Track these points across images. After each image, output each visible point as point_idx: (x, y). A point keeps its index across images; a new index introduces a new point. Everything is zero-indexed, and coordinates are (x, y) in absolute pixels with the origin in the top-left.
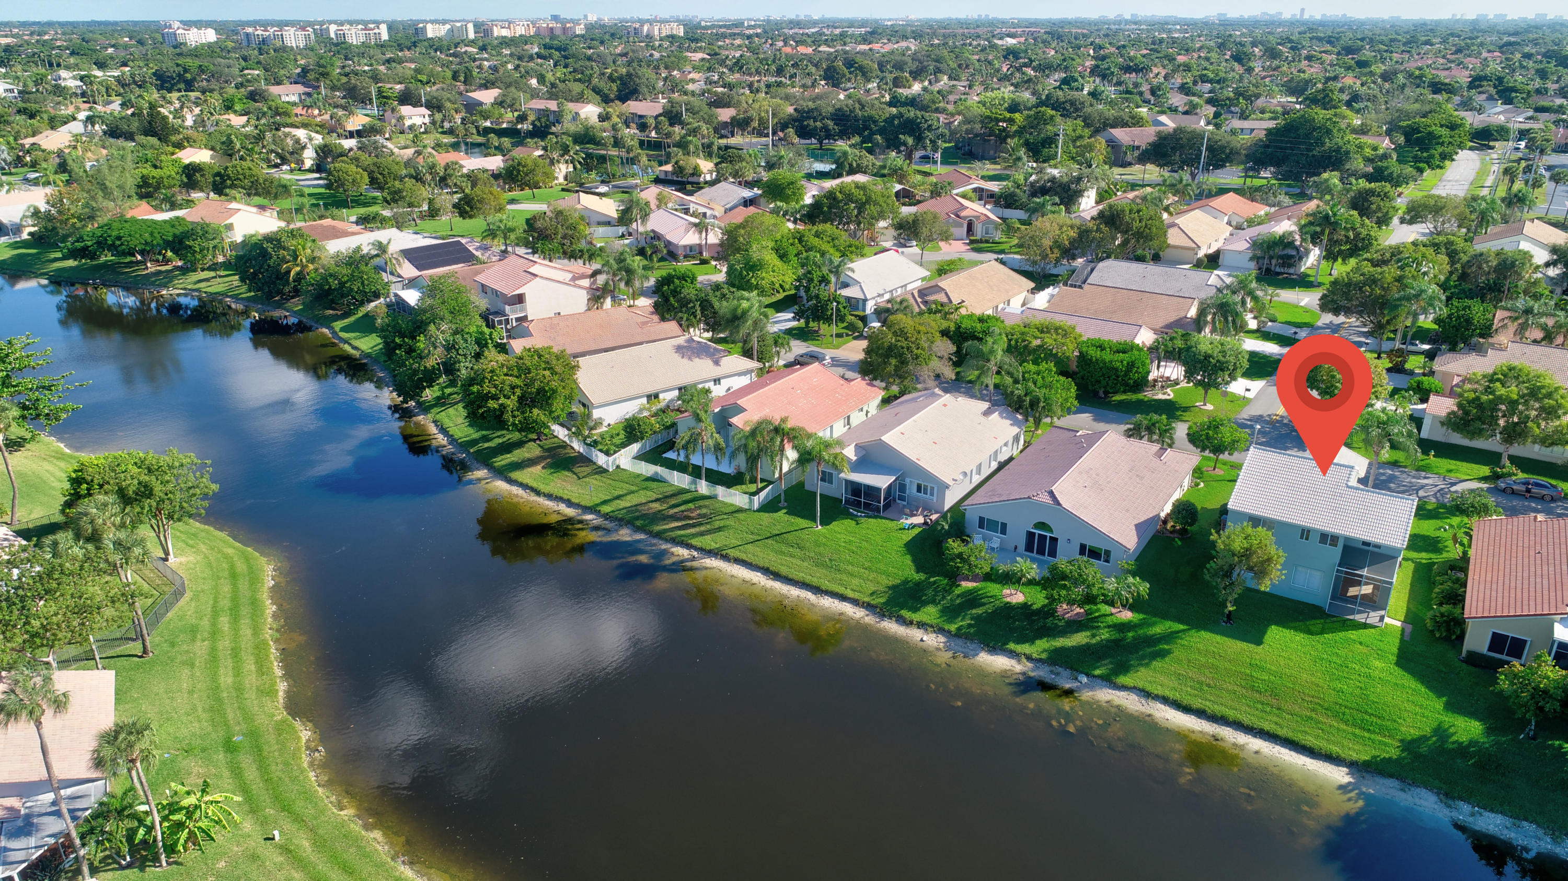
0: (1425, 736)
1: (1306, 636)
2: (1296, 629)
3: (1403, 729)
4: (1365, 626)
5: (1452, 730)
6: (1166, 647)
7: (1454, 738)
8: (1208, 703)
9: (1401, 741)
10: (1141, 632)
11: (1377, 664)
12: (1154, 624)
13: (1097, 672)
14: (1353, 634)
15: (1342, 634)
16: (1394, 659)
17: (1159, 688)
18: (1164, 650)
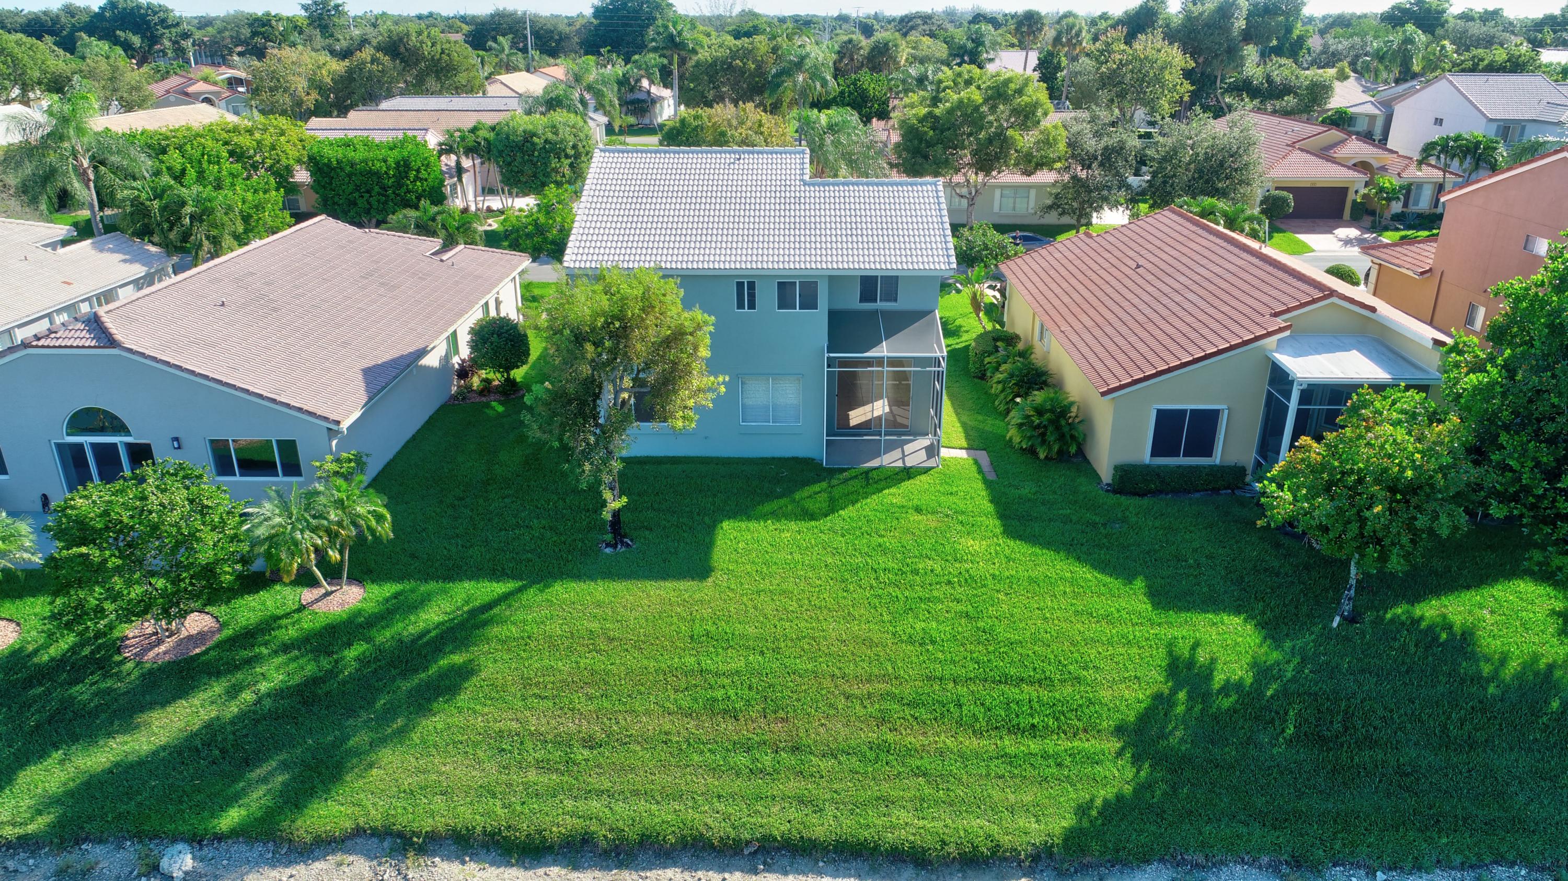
0: (1158, 697)
1: (803, 525)
2: (776, 515)
3: (1105, 694)
4: (908, 473)
5: (1202, 657)
6: (457, 659)
7: (1219, 679)
8: (595, 805)
9: (1119, 730)
10: (384, 636)
11: (973, 545)
12: (423, 602)
13: (232, 817)
14: (893, 495)
15: (873, 502)
16: (994, 524)
17: (439, 803)
18: (452, 668)
